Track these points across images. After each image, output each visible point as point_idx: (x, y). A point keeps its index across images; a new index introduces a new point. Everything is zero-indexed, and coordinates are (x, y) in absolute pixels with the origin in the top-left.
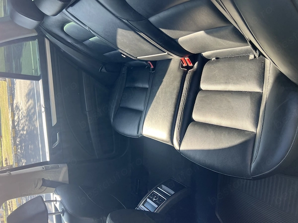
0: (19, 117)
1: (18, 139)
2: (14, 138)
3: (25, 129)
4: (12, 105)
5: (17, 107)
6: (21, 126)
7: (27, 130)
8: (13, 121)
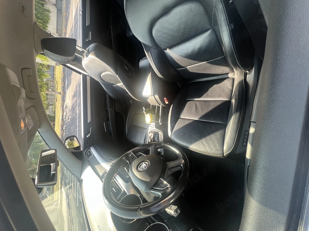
0: (66, 112)
1: (65, 127)
2: (62, 126)
3: (70, 118)
4: (63, 106)
5: (66, 107)
6: (67, 117)
7: (71, 118)
8: (63, 116)
